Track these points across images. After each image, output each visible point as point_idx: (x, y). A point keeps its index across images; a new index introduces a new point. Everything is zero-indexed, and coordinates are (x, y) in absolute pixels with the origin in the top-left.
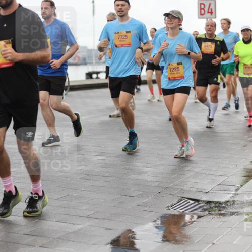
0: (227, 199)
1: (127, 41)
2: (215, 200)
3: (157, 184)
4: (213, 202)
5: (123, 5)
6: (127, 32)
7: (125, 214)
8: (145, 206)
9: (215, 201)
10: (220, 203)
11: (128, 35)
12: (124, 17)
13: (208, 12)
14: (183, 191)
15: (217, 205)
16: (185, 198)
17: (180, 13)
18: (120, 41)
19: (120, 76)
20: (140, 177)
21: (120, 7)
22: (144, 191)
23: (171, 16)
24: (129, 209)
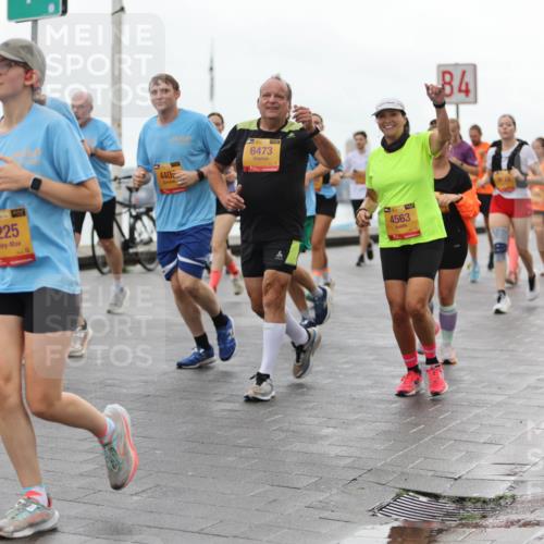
0: (501, 493)
2: (475, 495)
3: (349, 461)
4: (470, 499)
7: (280, 527)
8: (323, 508)
9: (475, 498)
10: (484, 502)
13: (460, 91)
14: (404, 476)
15: (479, 505)
16: (409, 491)
20: (313, 448)
22: (321, 478)
24: (290, 514)
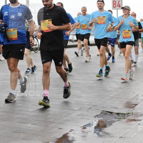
0: (129, 112)
1: (103, 21)
3: (88, 103)
4: (121, 113)
5: (101, 4)
6: (103, 17)
7: (70, 120)
8: (82, 116)
10: (124, 114)
11: (104, 18)
12: (102, 10)
13: (118, 6)
14: (103, 107)
15: (123, 115)
16: (104, 111)
17: (129, 7)
18: (100, 21)
19: (100, 38)
20: (79, 100)
21: (100, 5)
22: (81, 108)
23: (124, 9)
24: (73, 117)
